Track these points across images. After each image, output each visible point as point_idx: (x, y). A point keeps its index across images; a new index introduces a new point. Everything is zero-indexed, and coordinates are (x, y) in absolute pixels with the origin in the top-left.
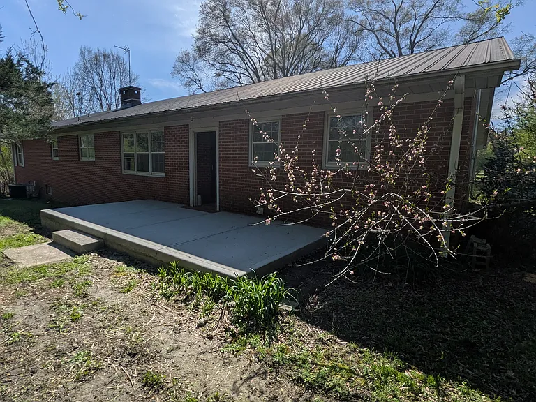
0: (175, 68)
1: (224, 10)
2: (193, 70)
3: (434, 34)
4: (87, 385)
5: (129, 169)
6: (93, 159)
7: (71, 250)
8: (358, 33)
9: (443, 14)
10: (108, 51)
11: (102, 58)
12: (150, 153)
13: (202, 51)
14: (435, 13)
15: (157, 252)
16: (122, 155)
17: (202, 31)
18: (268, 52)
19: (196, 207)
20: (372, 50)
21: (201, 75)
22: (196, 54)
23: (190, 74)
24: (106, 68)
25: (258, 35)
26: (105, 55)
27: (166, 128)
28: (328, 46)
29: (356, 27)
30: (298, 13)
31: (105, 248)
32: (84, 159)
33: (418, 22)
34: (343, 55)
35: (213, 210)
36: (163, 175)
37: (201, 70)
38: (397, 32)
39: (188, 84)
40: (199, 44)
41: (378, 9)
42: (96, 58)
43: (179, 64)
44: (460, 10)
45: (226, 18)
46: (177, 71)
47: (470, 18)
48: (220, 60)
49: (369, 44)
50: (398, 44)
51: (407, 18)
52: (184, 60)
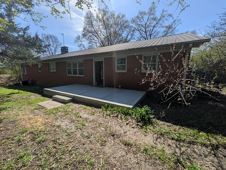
0: (75, 41)
1: (92, 22)
2: (81, 41)
3: (156, 32)
4: (106, 147)
5: (69, 74)
6: (55, 71)
7: (62, 102)
8: (133, 31)
9: (159, 26)
10: (51, 35)
11: (49, 37)
12: (78, 68)
13: (84, 35)
14: (156, 26)
15: (97, 101)
16: (67, 69)
17: (84, 29)
18: (105, 36)
19: (95, 86)
20: (138, 36)
21: (84, 43)
22: (82, 36)
23: (80, 43)
24: (51, 40)
25: (102, 30)
26: (50, 36)
27: (84, 60)
28: (124, 35)
29: (133, 29)
30: (115, 24)
31: (75, 100)
32: (51, 71)
33: (152, 28)
34: (129, 37)
35: (102, 87)
36: (83, 76)
37: (84, 42)
38: (146, 31)
39: (80, 46)
40: (83, 33)
41: (140, 24)
42: (47, 37)
43: (76, 39)
44: (164, 25)
45: (92, 25)
46: (76, 42)
47: (166, 27)
48: (90, 38)
49: (137, 34)
50: (146, 34)
51: (148, 27)
52: (78, 38)
